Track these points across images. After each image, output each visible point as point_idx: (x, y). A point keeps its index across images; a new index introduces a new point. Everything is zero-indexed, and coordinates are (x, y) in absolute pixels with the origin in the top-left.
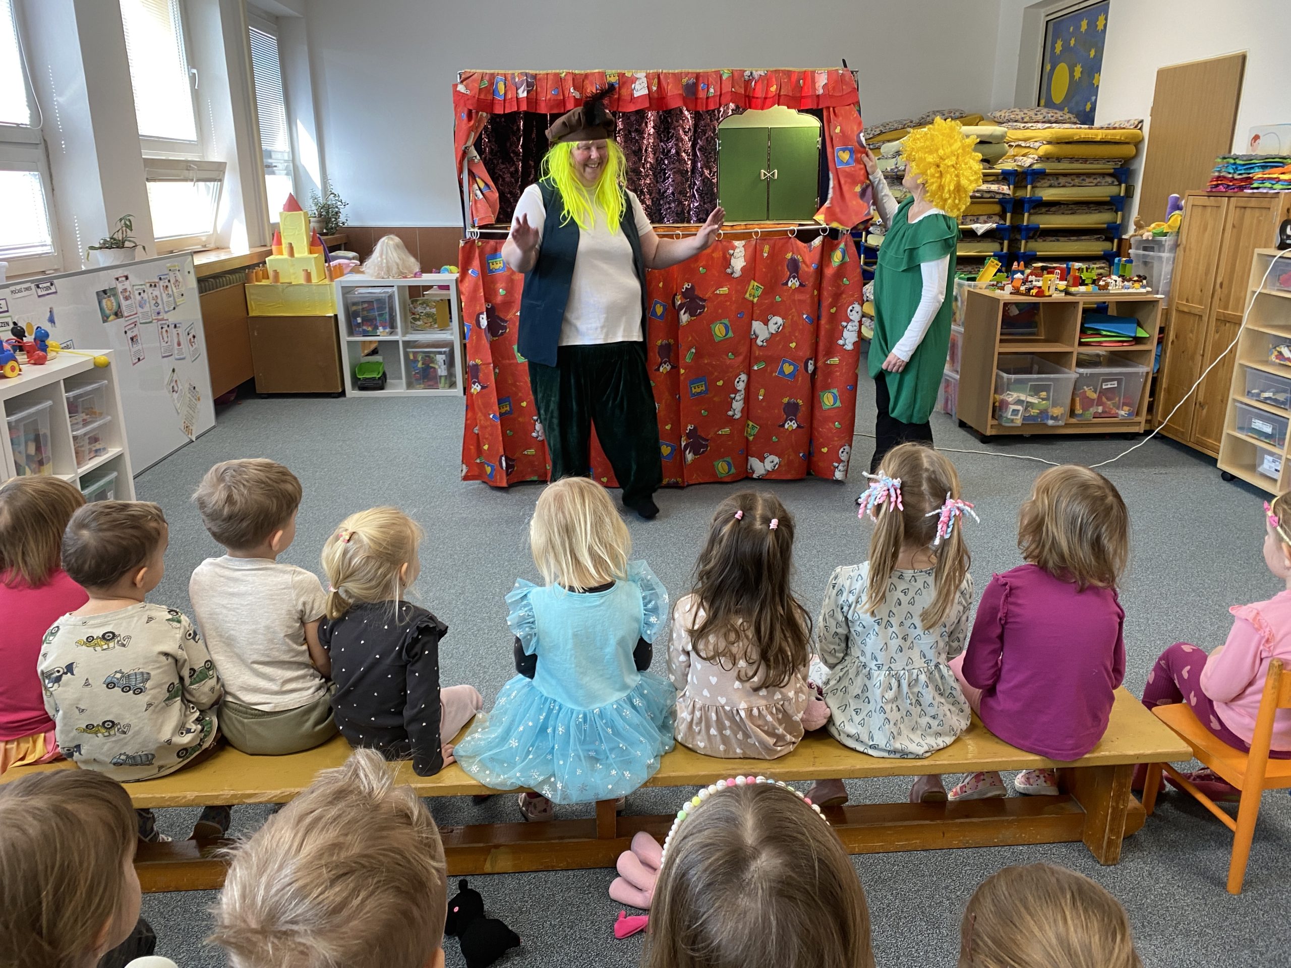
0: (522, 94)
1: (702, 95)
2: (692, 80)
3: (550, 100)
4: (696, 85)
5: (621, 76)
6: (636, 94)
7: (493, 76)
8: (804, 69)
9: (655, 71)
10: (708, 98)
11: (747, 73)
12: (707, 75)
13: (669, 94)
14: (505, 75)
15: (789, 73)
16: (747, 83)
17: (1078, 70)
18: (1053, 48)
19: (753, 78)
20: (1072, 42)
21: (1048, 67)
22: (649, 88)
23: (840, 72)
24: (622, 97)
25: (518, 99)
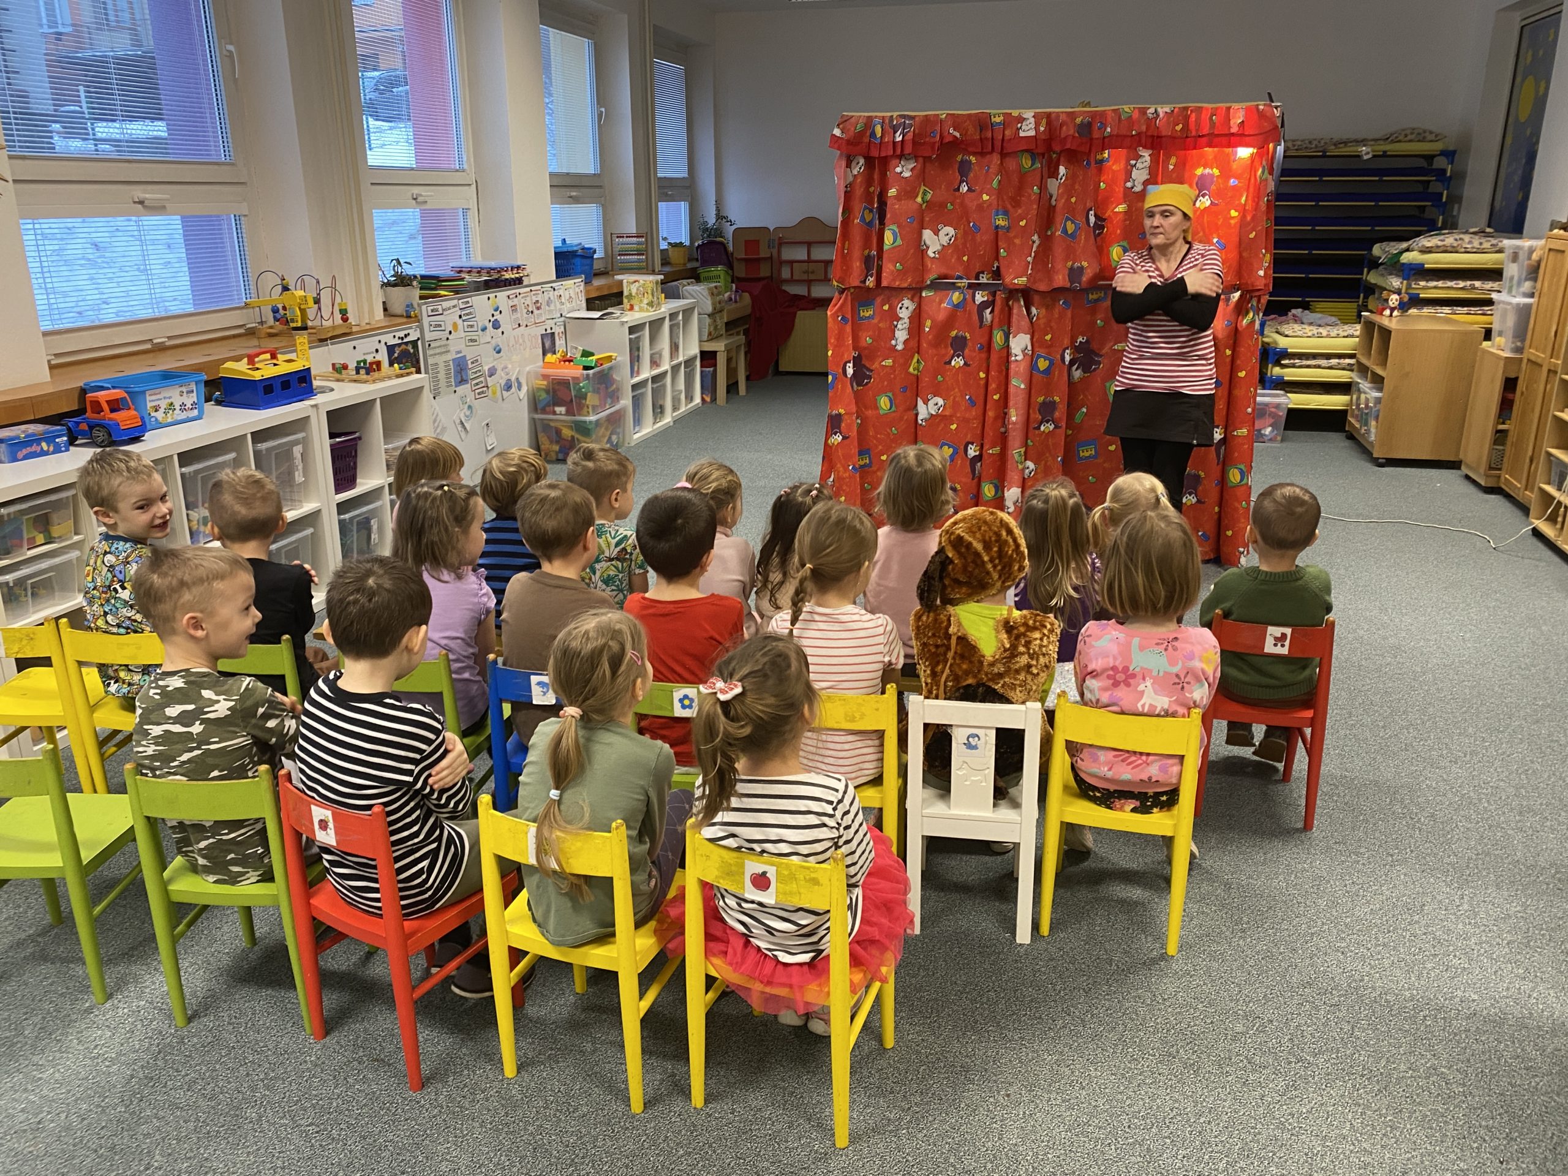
0: (899, 137)
1: (1098, 135)
2: (1088, 119)
4: (1091, 124)
6: (1022, 134)
7: (870, 119)
10: (1104, 138)
12: (1104, 113)
13: (1061, 135)
16: (1150, 121)
17: (1543, 85)
18: (1525, 58)
19: (1158, 116)
20: (1541, 53)
21: (1518, 80)
22: (1036, 129)
23: (1261, 107)
24: (1006, 138)
25: (894, 143)
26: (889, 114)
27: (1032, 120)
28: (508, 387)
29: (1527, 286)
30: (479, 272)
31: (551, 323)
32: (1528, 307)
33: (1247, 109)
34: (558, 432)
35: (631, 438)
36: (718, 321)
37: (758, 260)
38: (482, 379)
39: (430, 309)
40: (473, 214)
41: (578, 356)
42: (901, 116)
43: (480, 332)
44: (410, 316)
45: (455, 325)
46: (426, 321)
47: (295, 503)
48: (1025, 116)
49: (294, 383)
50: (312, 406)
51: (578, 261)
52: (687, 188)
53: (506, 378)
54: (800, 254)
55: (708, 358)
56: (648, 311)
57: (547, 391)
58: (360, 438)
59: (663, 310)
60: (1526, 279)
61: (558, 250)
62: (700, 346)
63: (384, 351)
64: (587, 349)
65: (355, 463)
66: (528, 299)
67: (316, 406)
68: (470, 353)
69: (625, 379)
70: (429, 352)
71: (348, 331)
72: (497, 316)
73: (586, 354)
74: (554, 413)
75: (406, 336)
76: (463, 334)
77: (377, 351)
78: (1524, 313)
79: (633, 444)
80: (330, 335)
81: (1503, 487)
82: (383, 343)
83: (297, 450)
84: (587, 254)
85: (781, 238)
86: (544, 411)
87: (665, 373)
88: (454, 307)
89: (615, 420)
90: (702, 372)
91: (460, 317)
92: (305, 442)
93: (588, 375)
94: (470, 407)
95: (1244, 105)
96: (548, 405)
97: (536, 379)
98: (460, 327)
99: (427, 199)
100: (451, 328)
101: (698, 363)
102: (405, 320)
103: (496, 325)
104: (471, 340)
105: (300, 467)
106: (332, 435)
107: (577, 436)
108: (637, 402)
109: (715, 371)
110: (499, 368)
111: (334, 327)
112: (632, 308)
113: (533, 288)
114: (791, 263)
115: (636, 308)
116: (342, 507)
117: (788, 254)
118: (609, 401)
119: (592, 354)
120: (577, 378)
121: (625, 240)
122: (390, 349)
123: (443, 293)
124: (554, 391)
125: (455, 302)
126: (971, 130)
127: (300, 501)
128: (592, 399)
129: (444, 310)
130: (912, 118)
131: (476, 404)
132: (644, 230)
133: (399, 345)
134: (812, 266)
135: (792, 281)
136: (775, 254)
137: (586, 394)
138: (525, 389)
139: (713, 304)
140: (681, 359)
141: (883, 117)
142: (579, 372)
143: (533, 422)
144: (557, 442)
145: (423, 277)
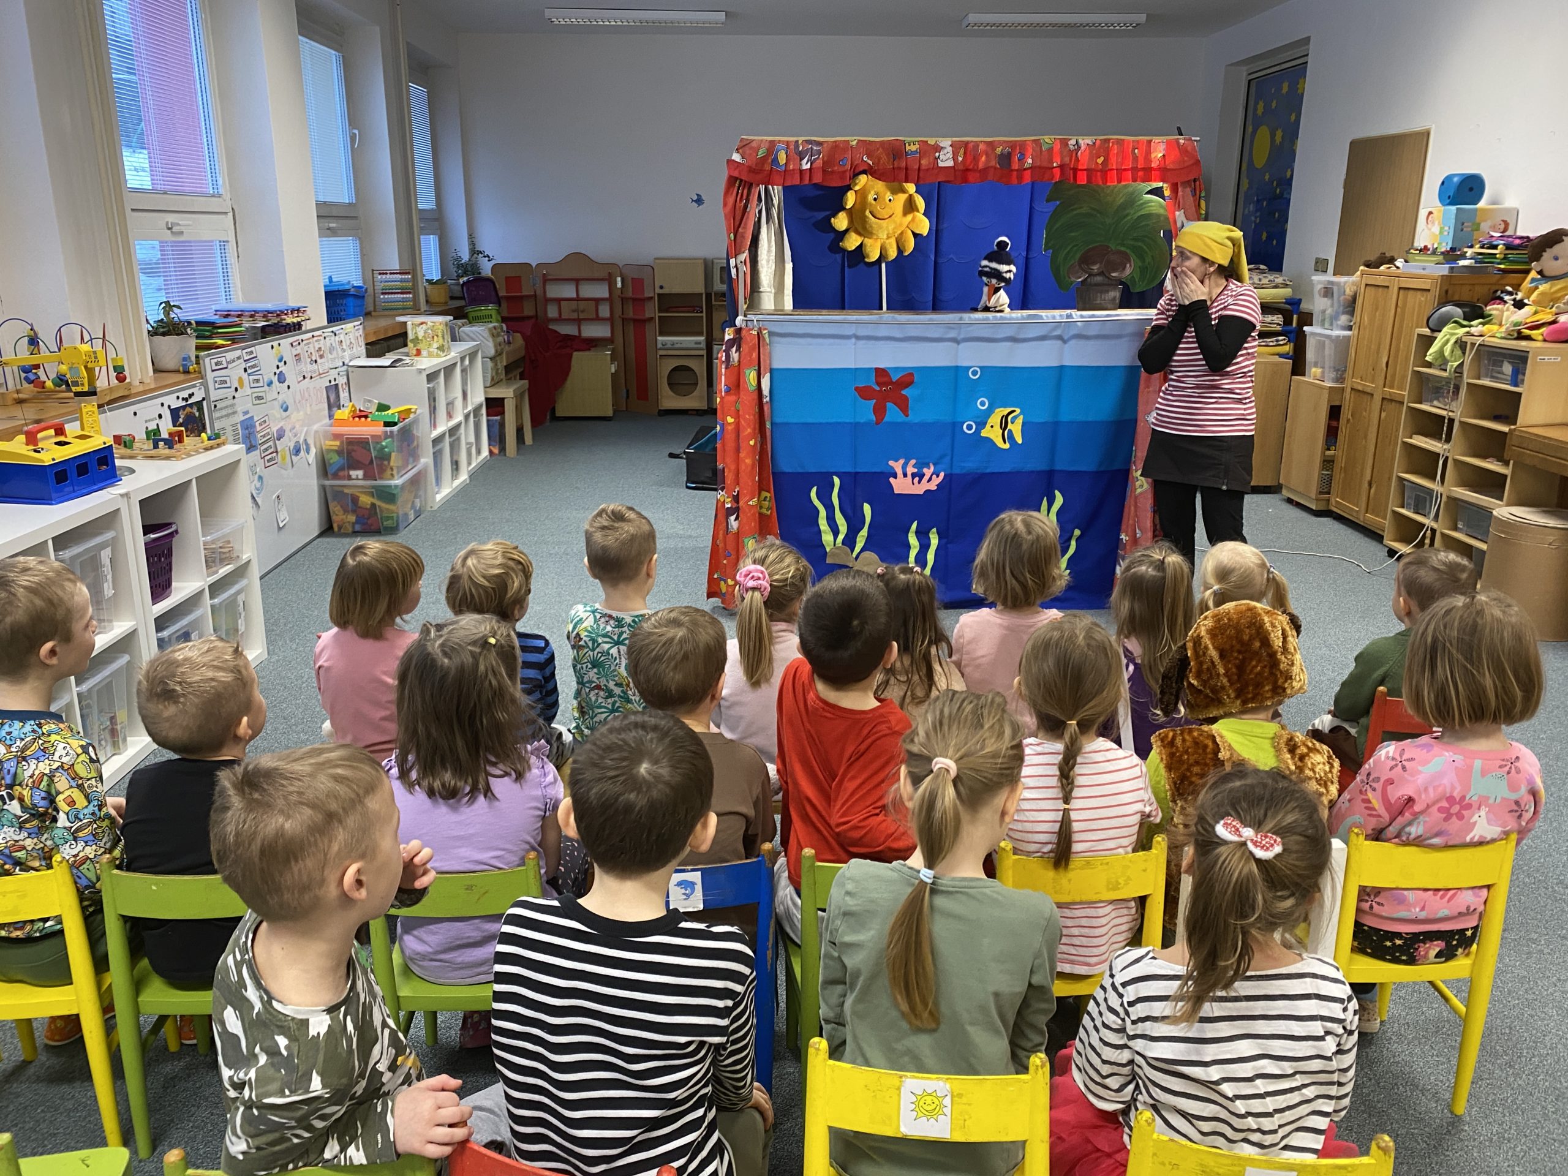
0: (806, 165)
1: (1018, 166)
2: (1007, 150)
3: (837, 172)
4: (1011, 155)
6: (941, 165)
7: (772, 143)
10: (1024, 170)
11: (1072, 142)
12: (1024, 143)
13: (980, 166)
15: (1121, 143)
16: (1072, 153)
17: (1279, 134)
18: (1255, 109)
19: (1079, 148)
20: (1274, 105)
21: (1250, 129)
22: (955, 159)
23: (1182, 141)
24: (923, 167)
25: (801, 171)
26: (794, 139)
27: (950, 149)
28: (297, 451)
29: (1344, 319)
30: (252, 316)
31: (333, 374)
32: (1348, 339)
33: (1168, 143)
34: (355, 500)
35: (434, 498)
36: (499, 366)
37: (522, 297)
38: (271, 443)
39: (213, 361)
40: (231, 247)
41: (373, 409)
42: (807, 141)
43: (266, 387)
44: (187, 371)
45: (240, 380)
46: (210, 376)
47: (104, 623)
48: (942, 145)
49: (93, 465)
50: (122, 495)
51: (351, 302)
52: (436, 220)
53: (295, 439)
54: (568, 291)
55: (494, 406)
56: (438, 356)
57: (339, 452)
58: (176, 532)
59: (453, 354)
60: (1344, 313)
61: (329, 289)
62: (485, 392)
63: (167, 414)
64: (383, 402)
65: (170, 564)
66: (311, 346)
67: (126, 495)
68: (257, 414)
69: (427, 433)
70: (216, 415)
71: (126, 393)
72: (282, 368)
73: (382, 408)
74: (349, 478)
75: (191, 395)
76: (249, 391)
77: (160, 416)
78: (1343, 345)
79: (435, 508)
80: (108, 398)
81: (1335, 510)
82: (166, 406)
83: (106, 555)
84: (358, 295)
85: (548, 274)
86: (336, 476)
87: (458, 425)
88: (239, 358)
89: (416, 482)
90: (488, 421)
91: (245, 370)
92: (115, 544)
93: (391, 432)
94: (260, 478)
95: (1165, 138)
96: (342, 469)
97: (326, 438)
98: (246, 383)
99: (182, 229)
100: (236, 385)
101: (484, 411)
102: (182, 377)
103: (282, 378)
104: (259, 398)
105: (109, 577)
106: (147, 530)
107: (378, 503)
108: (437, 456)
109: (503, 419)
110: (287, 429)
111: (111, 390)
112: (419, 353)
113: (315, 333)
114: (559, 301)
115: (424, 353)
116: (161, 622)
117: (555, 291)
118: (411, 460)
119: (387, 408)
120: (379, 436)
121: (388, 276)
122: (175, 412)
123: (220, 342)
124: (349, 453)
125: (238, 353)
126: (884, 158)
127: (110, 621)
128: (395, 460)
129: (228, 363)
130: (820, 144)
131: (265, 473)
132: (407, 267)
133: (184, 407)
134: (582, 305)
135: (560, 320)
136: (539, 292)
137: (390, 455)
138: (313, 451)
139: (495, 346)
140: (470, 408)
141: (788, 143)
142: (380, 429)
143: (323, 489)
144: (354, 511)
145: (198, 323)
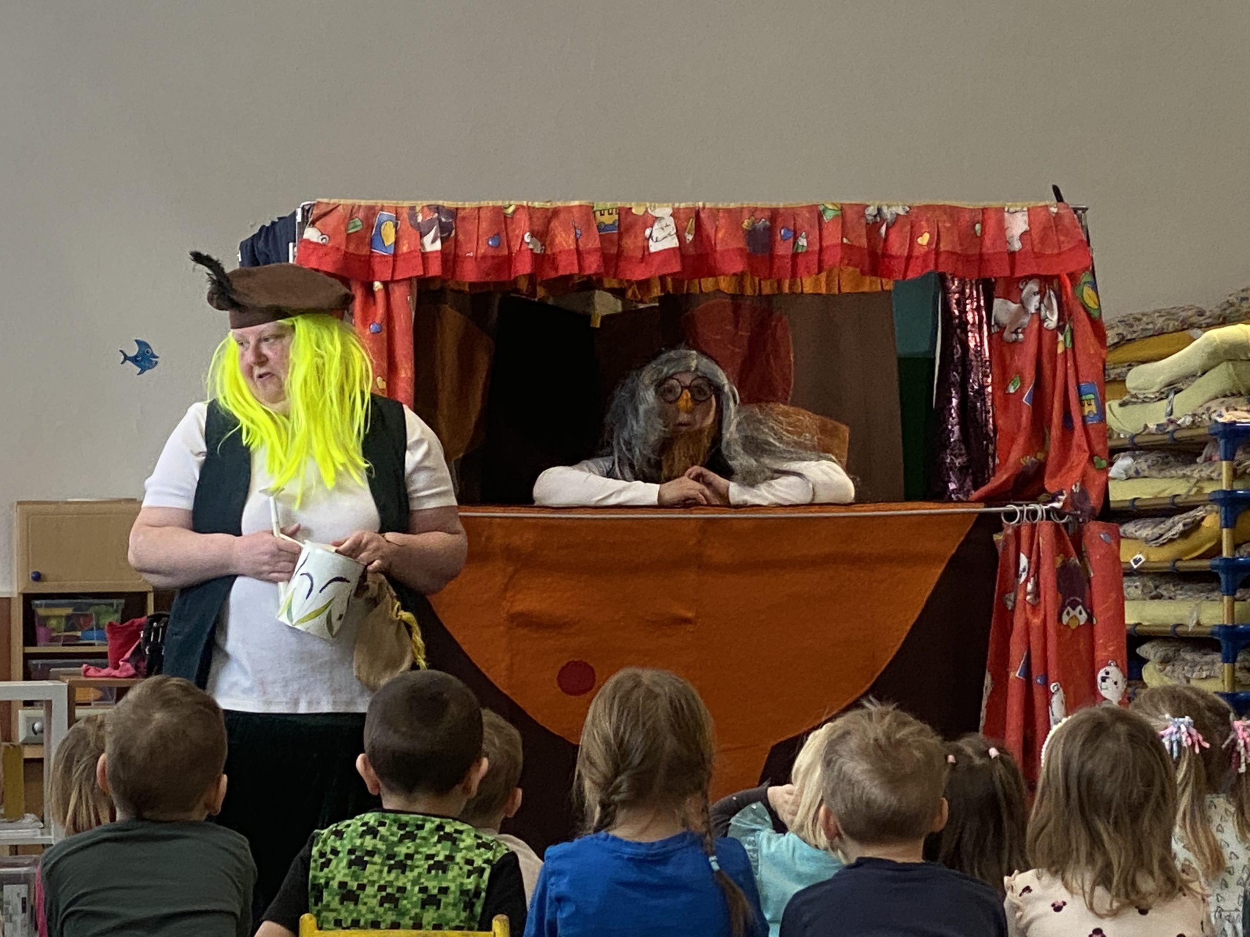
0: (432, 244)
1: (783, 249)
2: (763, 223)
3: (484, 257)
4: (770, 231)
5: (624, 213)
6: (654, 247)
7: (372, 211)
8: (982, 204)
9: (690, 204)
10: (795, 256)
11: (871, 211)
12: (793, 213)
13: (718, 248)
14: (397, 211)
15: (952, 212)
16: (873, 227)
19: (883, 220)
22: (679, 236)
24: (625, 253)
26: (407, 204)
27: (671, 221)
42: (430, 208)
126: (560, 237)
130: (451, 212)
141: (397, 208)
